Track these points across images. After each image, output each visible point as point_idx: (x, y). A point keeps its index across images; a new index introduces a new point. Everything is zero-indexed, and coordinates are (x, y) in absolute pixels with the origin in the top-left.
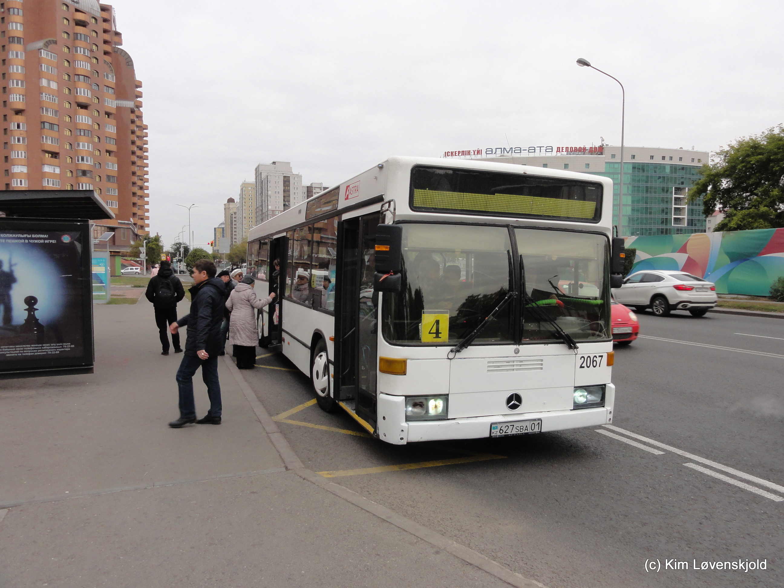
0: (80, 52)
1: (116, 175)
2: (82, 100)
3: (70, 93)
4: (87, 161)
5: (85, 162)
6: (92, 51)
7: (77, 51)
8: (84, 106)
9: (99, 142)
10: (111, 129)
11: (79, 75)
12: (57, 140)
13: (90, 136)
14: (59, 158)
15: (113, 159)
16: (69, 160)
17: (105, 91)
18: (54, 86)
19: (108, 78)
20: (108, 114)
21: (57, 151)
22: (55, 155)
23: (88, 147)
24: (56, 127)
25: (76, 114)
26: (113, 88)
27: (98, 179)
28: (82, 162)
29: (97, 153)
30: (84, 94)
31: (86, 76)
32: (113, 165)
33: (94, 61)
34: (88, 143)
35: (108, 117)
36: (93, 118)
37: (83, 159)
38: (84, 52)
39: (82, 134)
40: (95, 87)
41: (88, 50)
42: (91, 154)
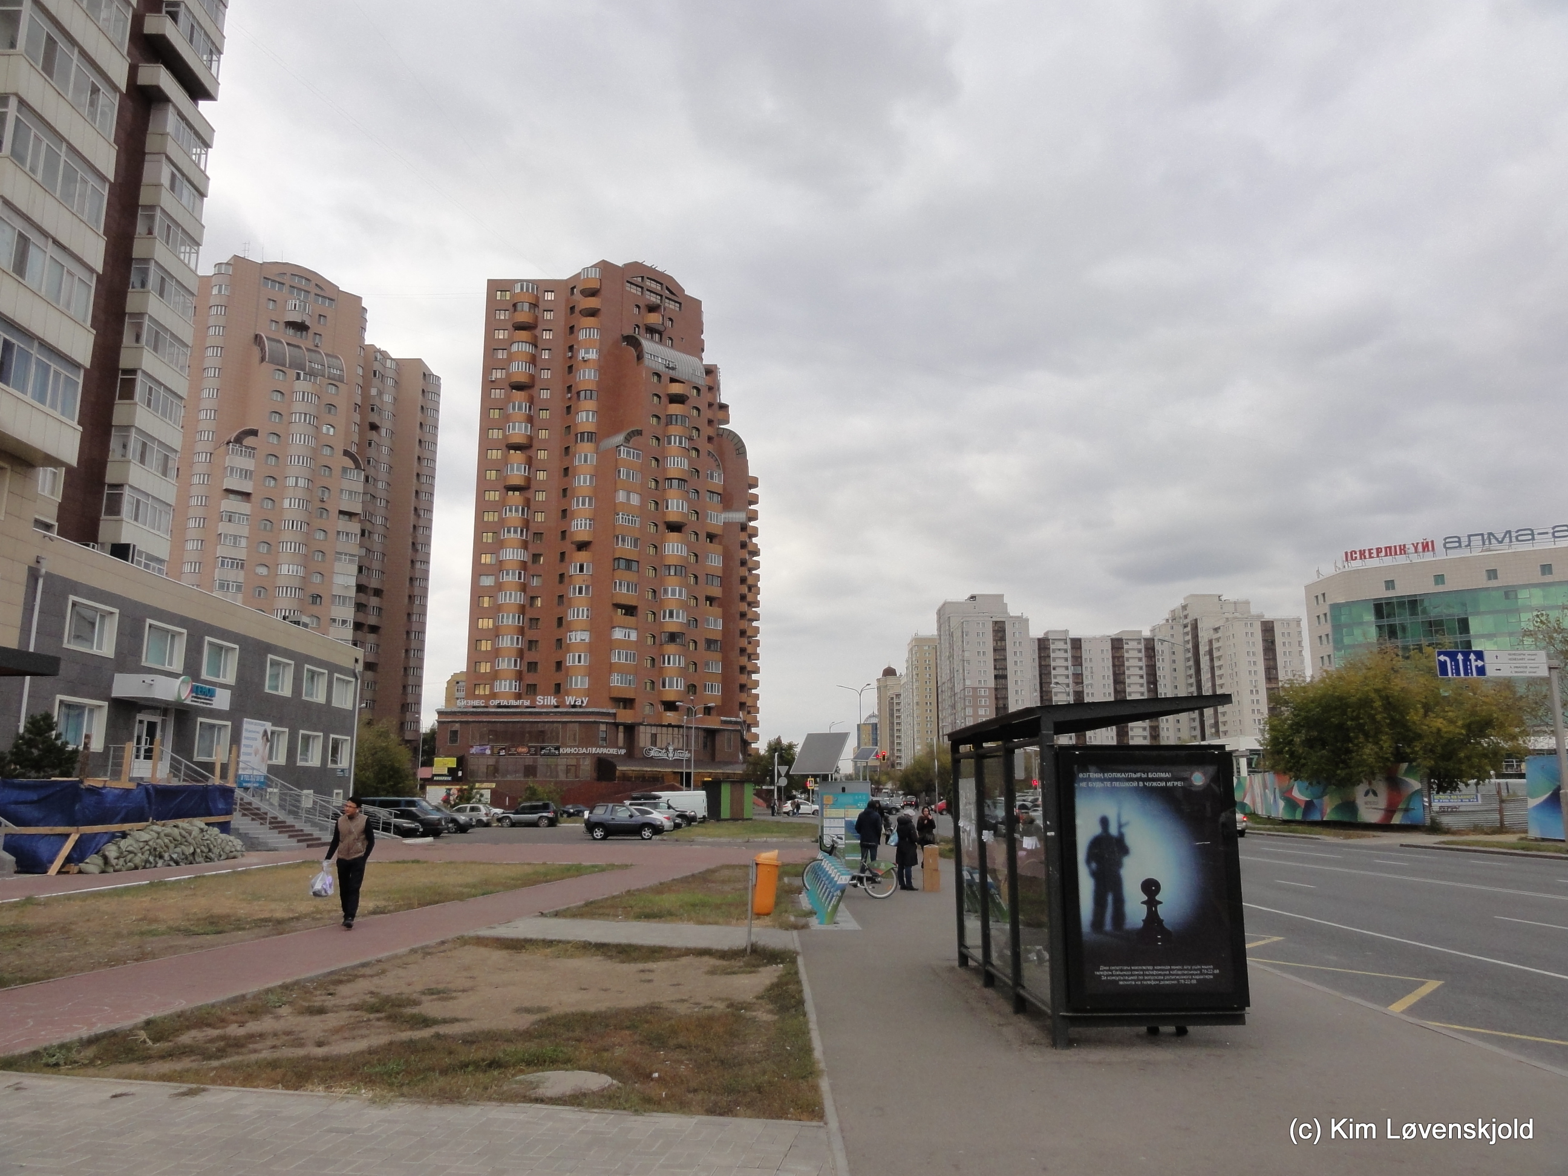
0: (675, 443)
1: (719, 637)
2: (672, 518)
3: (657, 509)
4: (678, 617)
5: (675, 620)
6: (691, 439)
7: (670, 443)
8: (675, 527)
9: (696, 583)
10: (715, 562)
11: (671, 479)
12: (636, 585)
13: (683, 574)
14: (636, 616)
15: (717, 610)
16: (650, 617)
17: (708, 500)
18: (635, 500)
19: (712, 478)
20: (711, 537)
21: (634, 603)
22: (630, 610)
23: (680, 594)
24: (634, 566)
25: (663, 541)
26: (719, 494)
27: (692, 646)
28: (671, 620)
29: (693, 602)
30: (678, 507)
31: (682, 480)
32: (715, 621)
33: (694, 454)
34: (681, 587)
35: (711, 542)
36: (689, 545)
37: (671, 615)
38: (681, 443)
39: (672, 573)
40: (692, 495)
41: (686, 438)
42: (684, 605)
